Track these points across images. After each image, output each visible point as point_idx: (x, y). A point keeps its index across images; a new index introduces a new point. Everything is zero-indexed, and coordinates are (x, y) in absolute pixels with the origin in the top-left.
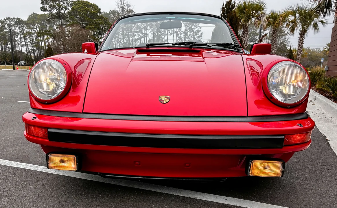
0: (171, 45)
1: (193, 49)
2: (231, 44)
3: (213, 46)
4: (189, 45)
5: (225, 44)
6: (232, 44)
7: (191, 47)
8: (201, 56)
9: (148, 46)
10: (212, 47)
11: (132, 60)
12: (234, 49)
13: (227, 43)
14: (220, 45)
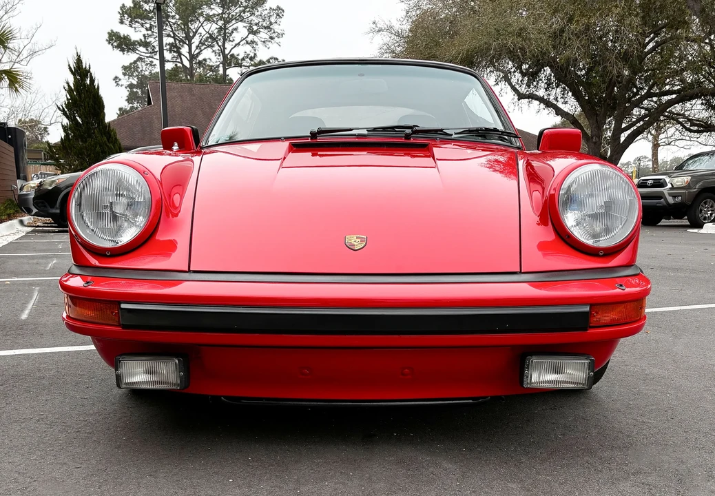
0: (365, 132)
1: (412, 140)
2: (495, 130)
3: (455, 134)
4: (404, 131)
5: (481, 130)
6: (498, 131)
7: (407, 137)
8: (429, 157)
9: (314, 135)
10: (454, 136)
11: (281, 166)
12: (501, 140)
13: (487, 127)
14: (470, 131)
